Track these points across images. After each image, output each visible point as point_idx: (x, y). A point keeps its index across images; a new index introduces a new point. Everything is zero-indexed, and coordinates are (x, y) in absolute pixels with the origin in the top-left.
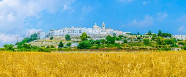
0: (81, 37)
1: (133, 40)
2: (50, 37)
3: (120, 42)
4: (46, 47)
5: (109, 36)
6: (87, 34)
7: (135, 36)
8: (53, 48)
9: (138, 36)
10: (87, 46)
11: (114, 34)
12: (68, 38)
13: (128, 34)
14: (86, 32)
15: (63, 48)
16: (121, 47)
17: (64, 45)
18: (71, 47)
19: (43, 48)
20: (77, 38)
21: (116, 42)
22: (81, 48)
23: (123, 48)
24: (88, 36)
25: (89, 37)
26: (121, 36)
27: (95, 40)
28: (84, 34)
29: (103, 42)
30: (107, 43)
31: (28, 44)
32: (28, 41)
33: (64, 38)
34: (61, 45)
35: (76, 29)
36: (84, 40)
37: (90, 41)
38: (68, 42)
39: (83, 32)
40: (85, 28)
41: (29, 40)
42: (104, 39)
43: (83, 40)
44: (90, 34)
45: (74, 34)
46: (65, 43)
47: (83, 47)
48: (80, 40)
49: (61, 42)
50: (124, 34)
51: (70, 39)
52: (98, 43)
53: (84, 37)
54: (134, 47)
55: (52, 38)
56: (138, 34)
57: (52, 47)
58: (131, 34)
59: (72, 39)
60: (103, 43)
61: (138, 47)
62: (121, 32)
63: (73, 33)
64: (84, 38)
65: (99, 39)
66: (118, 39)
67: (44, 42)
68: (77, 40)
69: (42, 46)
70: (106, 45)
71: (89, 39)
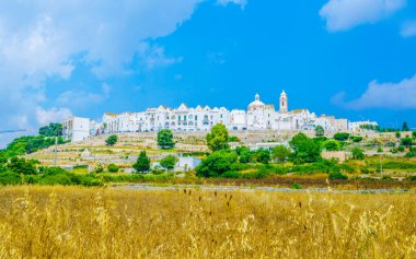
0: (209, 138)
1: (386, 151)
2: (107, 137)
3: (341, 156)
4: (91, 169)
5: (301, 137)
6: (229, 128)
7: (393, 134)
8: (113, 175)
9: (403, 135)
10: (228, 168)
11: (320, 130)
12: (165, 141)
13: (367, 127)
14: (225, 121)
15: (149, 175)
16: (344, 173)
17: (154, 165)
18: (176, 169)
19: (78, 172)
20: (196, 141)
21: (326, 155)
22: (206, 175)
23: (350, 176)
24: (230, 135)
25: (233, 139)
26: (342, 137)
27: (254, 148)
28: (219, 130)
29: (282, 155)
30: (293, 157)
31: (28, 157)
32: (29, 150)
33: (152, 141)
34: (143, 165)
35: (192, 111)
36: (219, 147)
37: (238, 151)
38: (165, 154)
39: (216, 120)
40: (223, 110)
41: (33, 145)
42: (286, 144)
43: (214, 149)
44: (240, 128)
45: (187, 127)
46: (157, 157)
47: (212, 170)
48: (205, 148)
49: (143, 154)
50: (353, 128)
51: (172, 145)
52: (264, 157)
53: (219, 140)
54: (388, 172)
55: (112, 141)
56: (405, 128)
57: (113, 170)
58: (378, 129)
59: (179, 146)
60: (282, 160)
61: (404, 172)
62: (343, 122)
63: (182, 126)
64: (217, 142)
65: (266, 146)
66: (331, 147)
67: (86, 152)
68: (197, 148)
69: (77, 167)
70: (291, 164)
71: (233, 146)
